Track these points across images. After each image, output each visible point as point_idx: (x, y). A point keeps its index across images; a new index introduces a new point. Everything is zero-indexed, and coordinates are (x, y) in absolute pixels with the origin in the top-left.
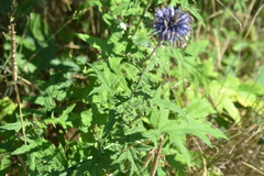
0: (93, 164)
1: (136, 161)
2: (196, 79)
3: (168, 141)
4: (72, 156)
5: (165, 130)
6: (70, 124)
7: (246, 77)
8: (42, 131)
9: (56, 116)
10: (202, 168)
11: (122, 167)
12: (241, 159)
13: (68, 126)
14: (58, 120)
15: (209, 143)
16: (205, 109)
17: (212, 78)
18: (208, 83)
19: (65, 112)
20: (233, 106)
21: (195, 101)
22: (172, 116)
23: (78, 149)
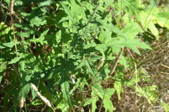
0: (62, 69)
1: (91, 67)
2: (130, 10)
3: (111, 51)
4: (48, 63)
5: (109, 45)
6: (46, 42)
7: (163, 5)
8: (27, 47)
9: (37, 37)
10: (134, 68)
11: (82, 70)
12: (159, 62)
13: (45, 44)
14: (38, 40)
15: (139, 53)
16: (136, 30)
17: (141, 9)
18: (138, 12)
19: (42, 34)
20: (154, 26)
21: (129, 25)
22: (114, 35)
23: (51, 58)
